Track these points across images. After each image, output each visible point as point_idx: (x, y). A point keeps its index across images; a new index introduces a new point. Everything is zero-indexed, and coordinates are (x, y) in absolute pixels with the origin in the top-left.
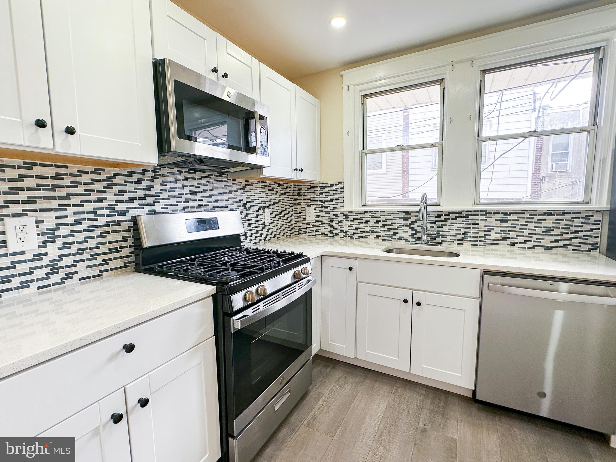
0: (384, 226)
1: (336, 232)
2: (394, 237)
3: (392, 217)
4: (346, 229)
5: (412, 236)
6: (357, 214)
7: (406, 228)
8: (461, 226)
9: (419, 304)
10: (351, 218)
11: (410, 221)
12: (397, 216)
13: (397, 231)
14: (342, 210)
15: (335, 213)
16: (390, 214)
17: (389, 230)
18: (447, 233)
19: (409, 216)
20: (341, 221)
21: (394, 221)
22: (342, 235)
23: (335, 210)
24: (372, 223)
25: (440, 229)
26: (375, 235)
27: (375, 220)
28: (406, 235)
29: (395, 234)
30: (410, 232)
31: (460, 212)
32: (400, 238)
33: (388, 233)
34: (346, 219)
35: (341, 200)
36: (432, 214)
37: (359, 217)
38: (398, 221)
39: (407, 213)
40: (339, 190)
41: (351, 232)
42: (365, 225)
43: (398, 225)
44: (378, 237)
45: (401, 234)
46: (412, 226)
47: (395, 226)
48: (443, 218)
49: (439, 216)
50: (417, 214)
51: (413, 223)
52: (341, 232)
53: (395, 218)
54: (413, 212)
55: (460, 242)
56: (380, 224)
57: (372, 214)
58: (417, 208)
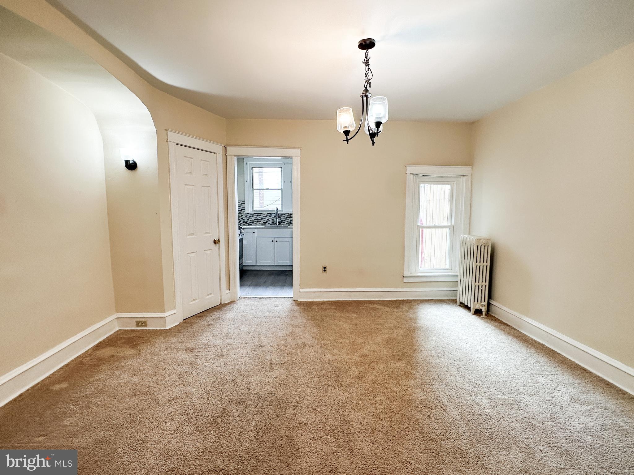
0: (262, 219)
1: (242, 222)
2: (266, 223)
3: (265, 216)
4: (246, 221)
5: (273, 222)
6: (251, 215)
7: (271, 220)
8: (289, 218)
9: (277, 241)
10: (248, 216)
11: (272, 217)
12: (267, 215)
13: (267, 221)
14: (245, 213)
15: (241, 214)
16: (264, 214)
17: (264, 221)
18: (285, 221)
19: (271, 215)
20: (244, 218)
21: (266, 217)
22: (244, 223)
23: (241, 213)
24: (257, 218)
25: (282, 220)
26: (259, 223)
27: (259, 217)
28: (271, 222)
29: (267, 222)
30: (272, 221)
31: (288, 214)
32: (269, 224)
33: (264, 222)
34: (246, 216)
35: (243, 209)
36: (279, 214)
37: (252, 215)
38: (268, 217)
39: (271, 214)
40: (243, 204)
41: (249, 222)
42: (254, 219)
43: (268, 219)
44: (260, 224)
45: (269, 222)
46: (273, 219)
47: (266, 219)
48: (283, 215)
49: (282, 215)
50: (274, 214)
51: (273, 218)
52: (244, 222)
53: (266, 216)
54: (273, 213)
55: (289, 224)
56: (261, 218)
57: (257, 215)
58: (275, 212)
